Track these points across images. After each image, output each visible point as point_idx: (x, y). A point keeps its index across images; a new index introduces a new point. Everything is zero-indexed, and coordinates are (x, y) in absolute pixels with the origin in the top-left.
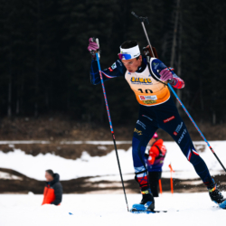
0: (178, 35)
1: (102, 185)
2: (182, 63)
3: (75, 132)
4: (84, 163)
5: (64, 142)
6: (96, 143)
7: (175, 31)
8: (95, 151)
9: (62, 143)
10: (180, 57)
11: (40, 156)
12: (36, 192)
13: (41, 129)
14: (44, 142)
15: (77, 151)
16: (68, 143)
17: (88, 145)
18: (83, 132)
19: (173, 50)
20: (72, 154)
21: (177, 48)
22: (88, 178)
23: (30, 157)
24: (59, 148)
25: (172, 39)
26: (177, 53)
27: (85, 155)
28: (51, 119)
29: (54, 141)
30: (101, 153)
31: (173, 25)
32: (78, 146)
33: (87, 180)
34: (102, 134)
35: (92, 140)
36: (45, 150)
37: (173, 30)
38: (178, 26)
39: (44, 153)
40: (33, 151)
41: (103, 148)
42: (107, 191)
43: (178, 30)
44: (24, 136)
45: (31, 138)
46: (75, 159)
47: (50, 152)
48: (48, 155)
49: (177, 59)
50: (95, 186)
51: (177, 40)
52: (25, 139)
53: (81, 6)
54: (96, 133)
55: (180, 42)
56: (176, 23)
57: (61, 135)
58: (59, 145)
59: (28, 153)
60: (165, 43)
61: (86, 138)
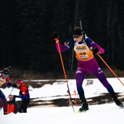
0: (77, 23)
1: (39, 103)
3: (25, 75)
7: (76, 21)
8: (35, 85)
15: (26, 85)
17: (31, 82)
18: (29, 75)
25: (74, 26)
28: (12, 69)
29: (14, 80)
30: (39, 86)
31: (75, 18)
34: (39, 76)
35: (34, 80)
37: (74, 21)
38: (77, 19)
39: (9, 87)
40: (3, 86)
42: (42, 106)
50: (36, 103)
54: (36, 75)
57: (17, 77)
60: (71, 28)
61: (31, 78)
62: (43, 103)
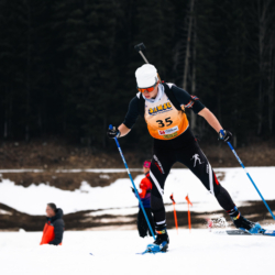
0: (192, 44)
1: (105, 221)
2: (197, 77)
3: (73, 158)
4: (84, 194)
5: (61, 171)
6: (97, 171)
7: (189, 39)
8: (96, 180)
9: (58, 171)
10: (194, 70)
11: (33, 187)
12: (28, 229)
13: (33, 155)
14: (36, 171)
15: (75, 180)
16: (65, 171)
17: (88, 173)
18: (82, 159)
19: (187, 62)
20: (69, 184)
21: (190, 59)
22: (89, 211)
23: (21, 188)
24: (54, 177)
25: (185, 49)
26: (191, 65)
27: (85, 186)
28: (45, 144)
29: (48, 169)
30: (104, 183)
31: (187, 32)
32: (77, 174)
33: (87, 215)
34: (104, 161)
35: (93, 168)
36: (38, 180)
37: (186, 38)
38: (192, 33)
39: (37, 184)
40: (25, 181)
41: (106, 177)
42: (112, 227)
43: (192, 38)
44: (13, 163)
45: (21, 166)
46: (73, 190)
47: (44, 182)
48: (42, 186)
49: (190, 72)
50: (97, 221)
51: (191, 50)
52: (15, 167)
53: (79, 11)
54: (97, 159)
55: (195, 52)
56: (190, 31)
57: (56, 162)
58: (54, 174)
59: (18, 183)
60: (178, 54)
61: (86, 165)
62: (114, 220)
